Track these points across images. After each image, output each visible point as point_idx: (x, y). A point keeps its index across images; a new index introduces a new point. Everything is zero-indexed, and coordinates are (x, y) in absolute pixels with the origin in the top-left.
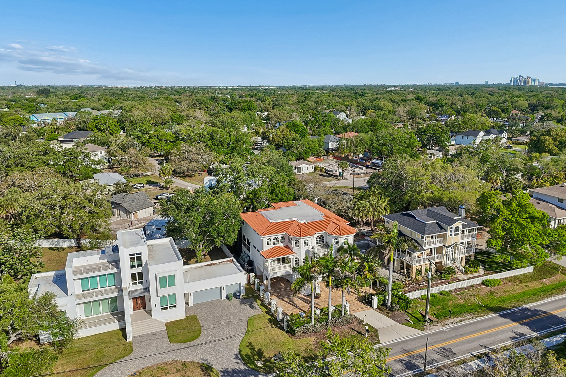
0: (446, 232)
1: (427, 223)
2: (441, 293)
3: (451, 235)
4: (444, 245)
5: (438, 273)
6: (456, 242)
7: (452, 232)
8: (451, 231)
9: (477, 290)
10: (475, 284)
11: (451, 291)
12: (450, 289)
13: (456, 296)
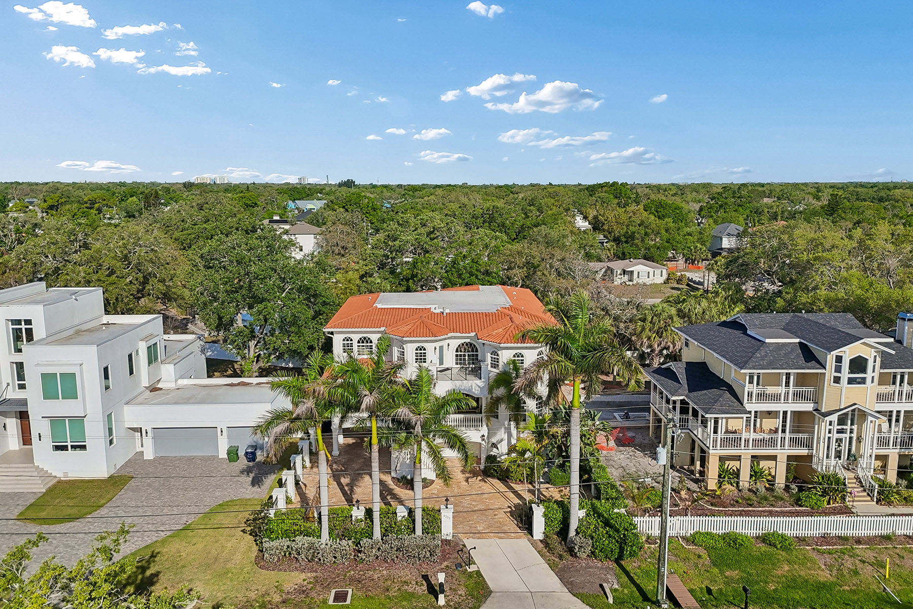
0: (823, 371)
1: (767, 341)
2: (764, 539)
3: (837, 380)
4: (816, 410)
5: (793, 486)
6: (855, 404)
7: (840, 372)
8: (838, 369)
9: (898, 551)
10: (899, 532)
11: (801, 540)
12: (800, 533)
13: (814, 555)
